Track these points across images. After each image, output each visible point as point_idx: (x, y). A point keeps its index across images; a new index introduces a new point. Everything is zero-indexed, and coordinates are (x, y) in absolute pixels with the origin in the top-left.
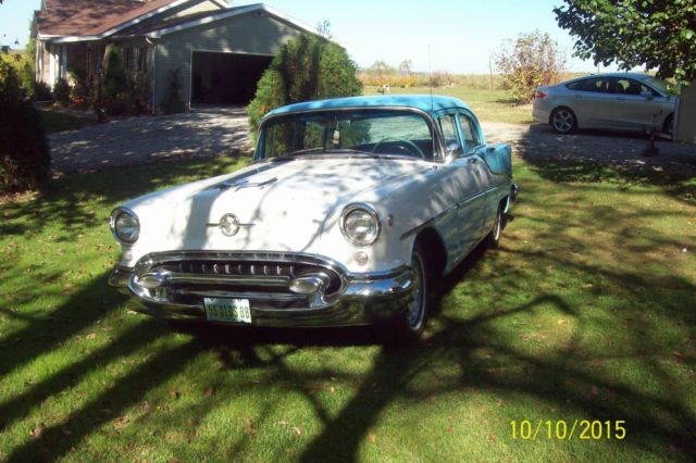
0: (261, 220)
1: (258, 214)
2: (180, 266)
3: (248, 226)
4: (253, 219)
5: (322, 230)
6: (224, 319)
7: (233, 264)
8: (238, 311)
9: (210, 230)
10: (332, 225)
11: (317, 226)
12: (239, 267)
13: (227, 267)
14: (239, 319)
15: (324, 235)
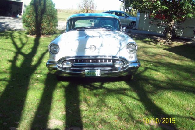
0: (103, 47)
1: (102, 45)
2: (75, 61)
3: (99, 49)
4: (101, 46)
5: (120, 50)
6: (92, 75)
7: (93, 60)
8: (96, 73)
9: (86, 50)
10: (123, 48)
11: (119, 48)
12: (95, 60)
13: (91, 60)
14: (97, 75)
15: (121, 51)
